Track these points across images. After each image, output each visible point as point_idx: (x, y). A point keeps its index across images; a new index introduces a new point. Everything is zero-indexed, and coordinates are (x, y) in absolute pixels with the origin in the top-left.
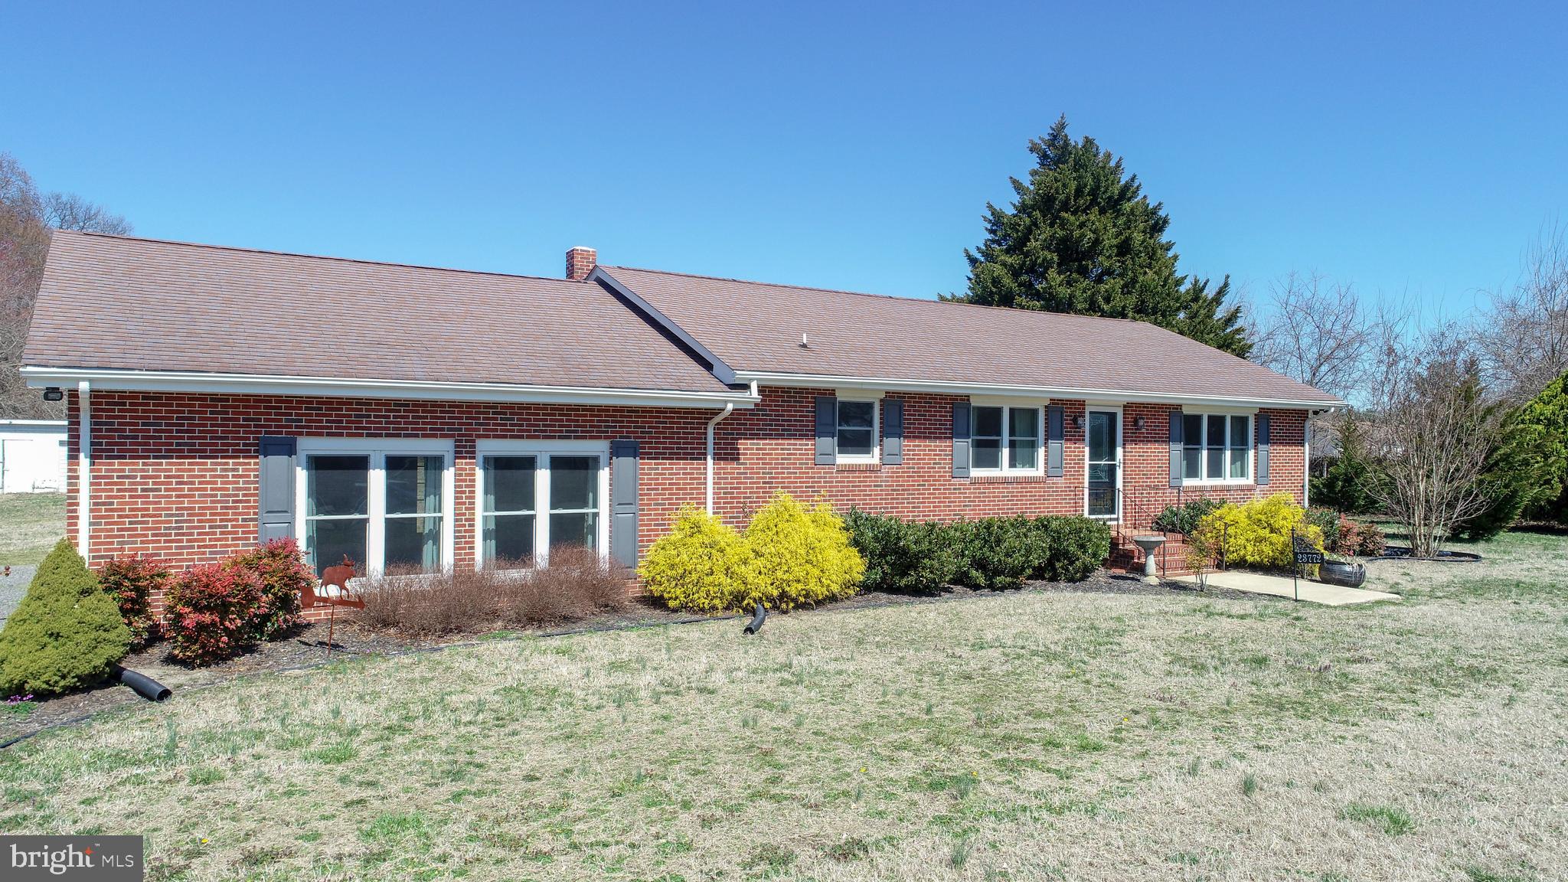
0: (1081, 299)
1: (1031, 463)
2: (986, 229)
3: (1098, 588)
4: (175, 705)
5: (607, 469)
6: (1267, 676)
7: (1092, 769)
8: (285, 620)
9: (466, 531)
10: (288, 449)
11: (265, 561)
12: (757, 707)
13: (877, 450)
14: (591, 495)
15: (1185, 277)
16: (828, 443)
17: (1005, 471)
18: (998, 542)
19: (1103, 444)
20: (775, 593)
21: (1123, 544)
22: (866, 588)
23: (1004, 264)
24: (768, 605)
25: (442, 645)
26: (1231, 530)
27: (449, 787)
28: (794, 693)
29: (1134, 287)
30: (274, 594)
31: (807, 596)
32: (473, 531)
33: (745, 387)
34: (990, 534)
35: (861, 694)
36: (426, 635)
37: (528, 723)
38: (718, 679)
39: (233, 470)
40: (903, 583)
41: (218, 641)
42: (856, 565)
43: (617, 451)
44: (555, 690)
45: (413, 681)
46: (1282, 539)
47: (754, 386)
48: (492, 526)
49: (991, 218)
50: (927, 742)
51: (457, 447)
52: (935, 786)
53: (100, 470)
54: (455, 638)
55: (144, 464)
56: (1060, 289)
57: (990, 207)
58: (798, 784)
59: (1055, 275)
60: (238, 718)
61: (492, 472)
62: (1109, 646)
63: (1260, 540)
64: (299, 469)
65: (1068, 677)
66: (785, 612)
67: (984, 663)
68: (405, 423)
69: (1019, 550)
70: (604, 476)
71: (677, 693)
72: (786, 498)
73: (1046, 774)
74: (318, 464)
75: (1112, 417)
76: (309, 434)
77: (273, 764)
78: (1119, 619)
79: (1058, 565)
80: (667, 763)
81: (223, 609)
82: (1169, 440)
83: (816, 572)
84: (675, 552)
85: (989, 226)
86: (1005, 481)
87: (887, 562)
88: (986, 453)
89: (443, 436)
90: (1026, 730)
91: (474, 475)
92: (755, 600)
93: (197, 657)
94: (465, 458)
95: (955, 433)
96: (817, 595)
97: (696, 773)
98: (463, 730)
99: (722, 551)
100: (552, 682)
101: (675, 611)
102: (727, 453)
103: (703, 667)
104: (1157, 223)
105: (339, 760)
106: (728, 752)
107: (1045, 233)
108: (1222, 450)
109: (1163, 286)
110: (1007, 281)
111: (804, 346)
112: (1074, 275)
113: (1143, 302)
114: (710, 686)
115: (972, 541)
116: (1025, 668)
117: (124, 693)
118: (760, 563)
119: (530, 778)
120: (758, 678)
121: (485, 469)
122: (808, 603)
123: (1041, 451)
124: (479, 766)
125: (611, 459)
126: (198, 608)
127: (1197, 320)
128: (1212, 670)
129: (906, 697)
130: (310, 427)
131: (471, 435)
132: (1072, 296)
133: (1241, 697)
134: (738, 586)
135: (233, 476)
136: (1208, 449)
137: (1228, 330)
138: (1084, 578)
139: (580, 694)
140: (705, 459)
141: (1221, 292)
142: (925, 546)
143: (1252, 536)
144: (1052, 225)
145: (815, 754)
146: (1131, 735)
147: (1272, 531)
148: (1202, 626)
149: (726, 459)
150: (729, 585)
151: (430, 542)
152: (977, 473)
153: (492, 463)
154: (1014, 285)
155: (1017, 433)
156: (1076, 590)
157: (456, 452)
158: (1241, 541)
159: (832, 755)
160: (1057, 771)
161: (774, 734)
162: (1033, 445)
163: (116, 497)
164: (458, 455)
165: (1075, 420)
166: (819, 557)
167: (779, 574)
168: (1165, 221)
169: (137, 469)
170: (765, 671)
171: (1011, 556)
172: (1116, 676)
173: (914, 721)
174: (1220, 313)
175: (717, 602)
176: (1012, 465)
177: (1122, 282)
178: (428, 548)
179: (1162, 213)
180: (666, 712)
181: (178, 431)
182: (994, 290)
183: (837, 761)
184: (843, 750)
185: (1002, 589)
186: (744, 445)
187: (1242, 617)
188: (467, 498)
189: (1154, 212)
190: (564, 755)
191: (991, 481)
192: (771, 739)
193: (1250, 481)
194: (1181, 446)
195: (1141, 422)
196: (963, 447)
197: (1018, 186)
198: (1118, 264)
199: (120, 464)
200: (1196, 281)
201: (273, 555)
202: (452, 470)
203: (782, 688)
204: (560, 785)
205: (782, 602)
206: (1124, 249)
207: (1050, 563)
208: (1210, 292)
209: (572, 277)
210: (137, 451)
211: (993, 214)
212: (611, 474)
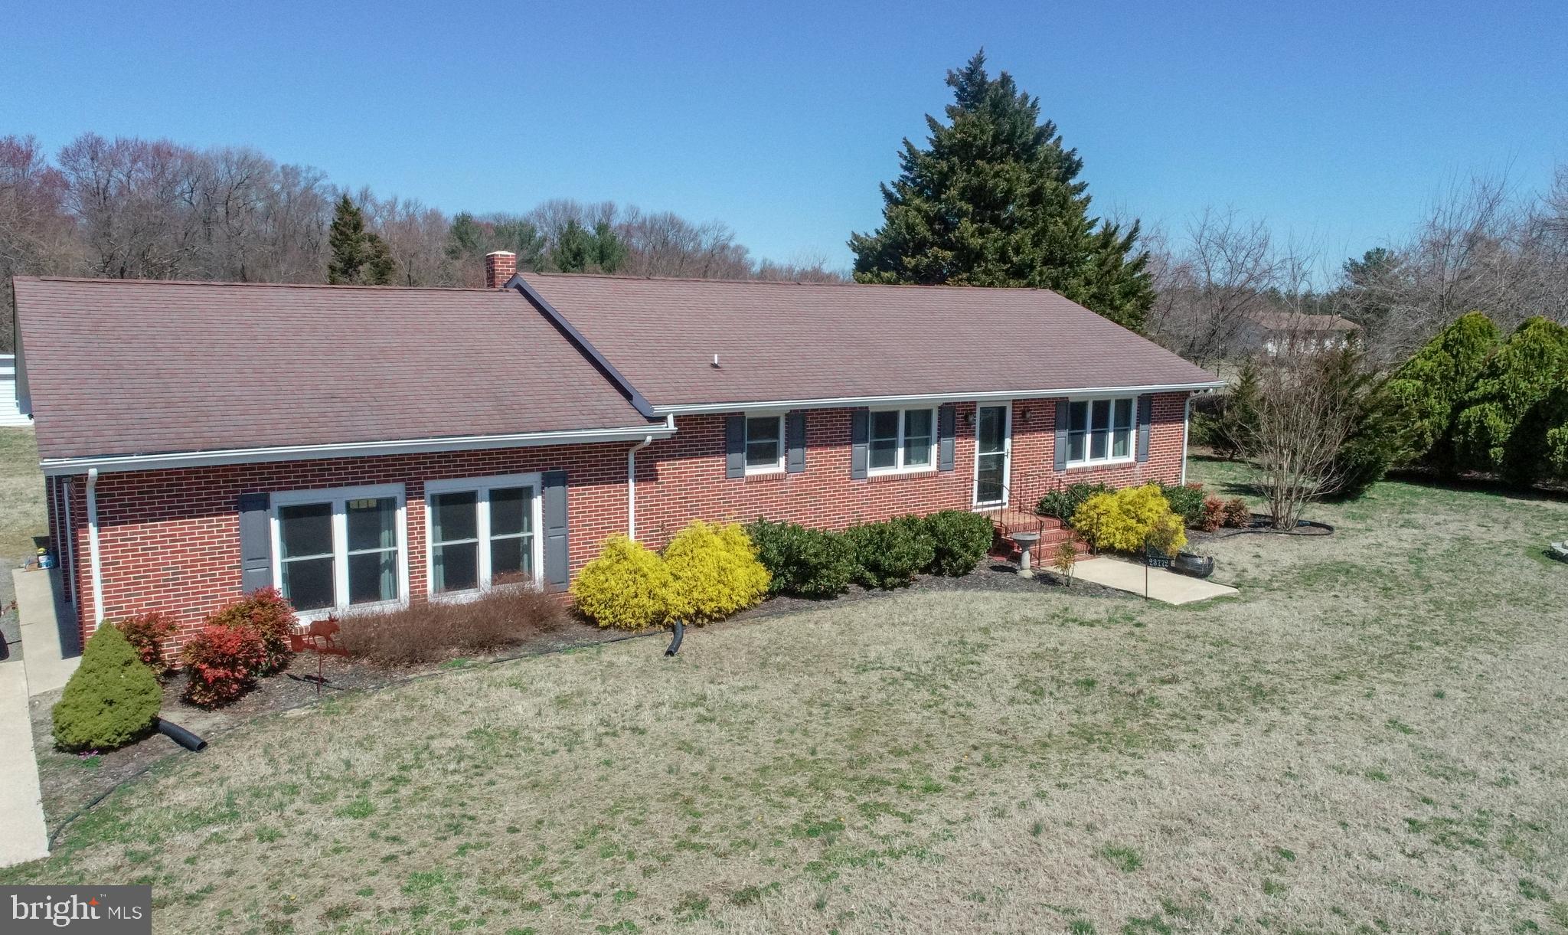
0: (992, 250)
1: (926, 459)
2: (902, 166)
3: (977, 585)
4: (214, 755)
5: (540, 498)
6: (1092, 701)
7: (929, 811)
8: (277, 659)
9: (419, 562)
10: (264, 504)
11: (256, 611)
12: (680, 749)
13: (782, 460)
14: (526, 519)
15: (1097, 220)
16: (737, 457)
17: (900, 469)
18: (889, 547)
19: (993, 435)
20: (692, 611)
21: (1006, 535)
22: (772, 594)
23: (918, 210)
24: (685, 622)
25: (411, 676)
26: (1103, 519)
27: (454, 842)
28: (708, 731)
29: (1044, 236)
30: (267, 640)
31: (719, 611)
32: (425, 561)
33: (662, 419)
34: (882, 540)
35: (762, 734)
36: (395, 665)
37: (500, 771)
38: (646, 718)
39: (217, 526)
40: (804, 589)
41: (229, 688)
42: (763, 577)
43: (548, 481)
44: (516, 733)
45: (396, 721)
46: (1147, 529)
47: (670, 418)
48: (440, 553)
49: (907, 154)
50: (809, 787)
51: (407, 489)
52: (812, 832)
53: (106, 536)
54: (421, 668)
55: (143, 527)
56: (971, 240)
57: (906, 143)
58: (711, 833)
59: (968, 224)
60: (270, 771)
61: (438, 508)
62: (971, 667)
63: (1127, 529)
64: (272, 520)
65: (930, 706)
66: (701, 626)
67: (862, 692)
68: (362, 473)
69: (908, 555)
70: (537, 503)
71: (614, 734)
72: (700, 524)
73: (895, 818)
74: (289, 514)
75: (1002, 411)
76: (280, 489)
77: (314, 820)
78: (985, 630)
79: (943, 562)
80: (613, 812)
81: (233, 665)
82: (1056, 427)
83: (727, 591)
84: (602, 578)
85: (904, 163)
86: (901, 479)
87: (790, 572)
88: (883, 455)
89: (395, 481)
90: (887, 770)
91: (423, 513)
92: (674, 618)
93: (213, 702)
94: (415, 499)
95: (855, 438)
96: (727, 610)
97: (636, 823)
98: (451, 779)
99: (644, 576)
100: (512, 723)
101: (605, 628)
102: (647, 475)
103: (633, 702)
104: (1070, 167)
105: (364, 816)
106: (658, 800)
107: (961, 178)
108: (1105, 433)
109: (1071, 237)
110: (922, 230)
111: (715, 366)
112: (986, 225)
113: (1051, 253)
114: (641, 725)
115: (866, 546)
116: (896, 697)
117: (164, 741)
118: (678, 585)
119: (512, 830)
120: (679, 714)
121: (433, 504)
122: (722, 616)
123: (934, 448)
124: (472, 818)
125: (543, 488)
126: (213, 665)
127: (1105, 269)
128: (1047, 695)
129: (797, 735)
130: (281, 483)
131: (419, 478)
132: (983, 247)
133: (1061, 729)
134: (659, 606)
135: (218, 531)
136: (1092, 433)
137: (1136, 275)
138: (965, 573)
139: (536, 737)
140: (627, 482)
141: (1131, 238)
142: (823, 559)
143: (1121, 525)
144: (968, 171)
145: (724, 801)
146: (966, 774)
147: (1139, 521)
148: (1054, 637)
149: (646, 480)
150: (652, 606)
151: (387, 571)
152: (874, 473)
153: (438, 501)
154: (928, 234)
155: (913, 432)
156: (957, 586)
157: (408, 494)
158: (1111, 530)
159: (737, 803)
160: (903, 815)
161: (693, 780)
162: (927, 443)
163: (121, 557)
164: (409, 496)
165: (966, 418)
166: (730, 577)
167: (695, 595)
168: (1079, 164)
169: (139, 532)
170: (685, 706)
171: (900, 560)
172: (969, 705)
173: (800, 763)
174: (1128, 258)
175: (642, 621)
176: (907, 461)
177: (1032, 232)
178: (385, 576)
179: (1076, 158)
180: (607, 757)
181: (168, 497)
182: (908, 237)
183: (741, 809)
184: (746, 797)
185: (892, 588)
186: (662, 467)
187: (1091, 624)
188: (418, 533)
189: (1069, 156)
190: (534, 805)
191: (887, 480)
192: (691, 785)
193: (1131, 458)
194: (1065, 433)
195: (1028, 415)
196: (863, 450)
197: (933, 124)
198: (1030, 214)
199: (122, 529)
200: (1108, 225)
201: (263, 605)
202: (404, 509)
203: (699, 726)
204: (536, 838)
205: (699, 618)
206: (1036, 198)
207: (936, 562)
208: (1120, 238)
209: (494, 286)
210: (135, 516)
211: (909, 150)
212: (543, 502)
